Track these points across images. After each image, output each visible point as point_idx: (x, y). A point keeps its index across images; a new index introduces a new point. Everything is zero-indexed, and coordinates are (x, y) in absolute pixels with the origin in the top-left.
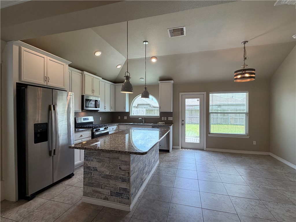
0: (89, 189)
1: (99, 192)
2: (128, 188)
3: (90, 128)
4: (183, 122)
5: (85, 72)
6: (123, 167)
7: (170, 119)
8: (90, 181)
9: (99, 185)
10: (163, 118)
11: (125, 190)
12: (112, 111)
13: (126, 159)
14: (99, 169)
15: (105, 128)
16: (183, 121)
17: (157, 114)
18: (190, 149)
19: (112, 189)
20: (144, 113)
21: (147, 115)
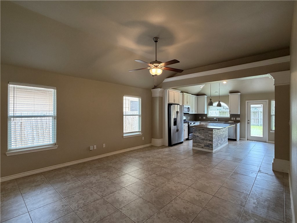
0: (195, 144)
1: (200, 145)
2: (212, 143)
3: (187, 122)
4: (249, 122)
5: (184, 93)
6: (210, 135)
7: (238, 119)
8: (196, 141)
10: (232, 119)
11: (210, 144)
12: (196, 113)
13: (211, 132)
14: (199, 136)
15: (194, 123)
17: (228, 116)
18: (255, 141)
19: (205, 144)
20: (217, 114)
21: (220, 116)
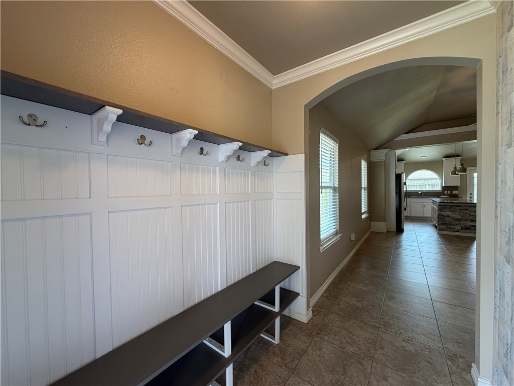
1: (452, 228)
2: (474, 224)
4: (471, 196)
6: (471, 214)
7: (454, 192)
9: (451, 224)
10: (446, 192)
11: (471, 226)
13: (474, 209)
14: (451, 216)
16: (471, 194)
19: (463, 226)
